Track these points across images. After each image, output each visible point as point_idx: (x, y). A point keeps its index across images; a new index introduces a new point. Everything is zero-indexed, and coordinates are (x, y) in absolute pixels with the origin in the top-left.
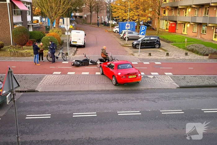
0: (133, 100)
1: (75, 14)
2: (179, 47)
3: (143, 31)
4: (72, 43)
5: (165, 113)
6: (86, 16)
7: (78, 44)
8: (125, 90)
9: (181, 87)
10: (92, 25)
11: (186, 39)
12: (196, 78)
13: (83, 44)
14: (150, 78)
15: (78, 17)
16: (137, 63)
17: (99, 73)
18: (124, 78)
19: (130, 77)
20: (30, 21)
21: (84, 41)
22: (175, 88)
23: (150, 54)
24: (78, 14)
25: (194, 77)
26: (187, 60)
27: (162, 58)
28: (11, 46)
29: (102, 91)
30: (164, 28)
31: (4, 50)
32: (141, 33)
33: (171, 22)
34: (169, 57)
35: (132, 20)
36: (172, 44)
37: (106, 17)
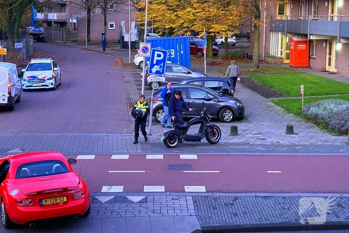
1: (46, 16)
2: (288, 110)
3: (157, 64)
6: (75, 21)
9: (207, 231)
10: (90, 47)
11: (302, 86)
12: (270, 202)
13: (6, 102)
14: (131, 202)
15: (53, 25)
16: (127, 157)
18: (27, 206)
19: (49, 202)
21: (10, 93)
24: (53, 16)
25: (265, 197)
26: (284, 146)
30: (279, 55)
32: (154, 70)
33: (295, 39)
34: (235, 139)
35: (192, 31)
37: (133, 24)
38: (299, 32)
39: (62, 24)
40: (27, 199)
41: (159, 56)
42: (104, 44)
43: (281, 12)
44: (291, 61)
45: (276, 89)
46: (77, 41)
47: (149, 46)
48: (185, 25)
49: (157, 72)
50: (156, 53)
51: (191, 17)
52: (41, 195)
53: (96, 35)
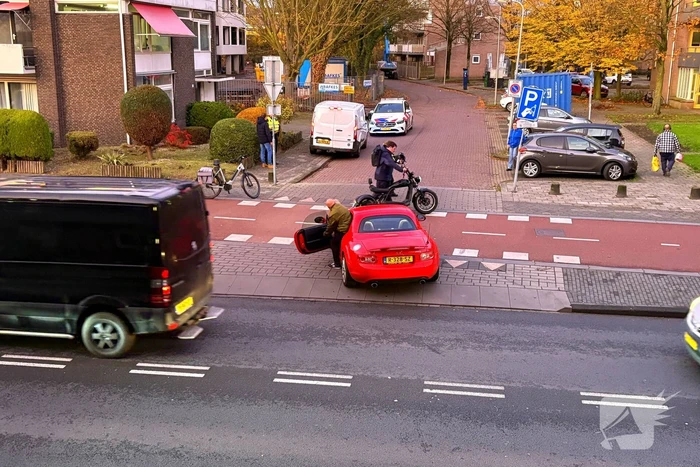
0: (366, 339)
1: (400, 48)
2: (695, 169)
3: (529, 106)
4: (315, 143)
5: (434, 391)
6: (433, 54)
7: (333, 145)
8: (373, 304)
9: (575, 310)
10: (449, 85)
12: (662, 282)
13: (351, 147)
14: (487, 269)
15: (408, 59)
16: (484, 217)
18: (369, 263)
19: (392, 261)
20: (208, 72)
21: (355, 138)
22: (555, 307)
23: (556, 190)
24: (408, 48)
25: (655, 275)
26: (686, 214)
27: (592, 204)
28: (125, 147)
29: (295, 300)
30: (689, 98)
31: (94, 158)
32: (524, 114)
34: (623, 202)
35: (576, 66)
37: (502, 58)
39: (418, 57)
40: (370, 256)
41: (532, 96)
42: (466, 81)
43: (696, 42)
46: (433, 78)
47: (520, 83)
48: (567, 59)
49: (528, 116)
50: (529, 92)
51: (576, 49)
52: (386, 252)
53: (457, 71)
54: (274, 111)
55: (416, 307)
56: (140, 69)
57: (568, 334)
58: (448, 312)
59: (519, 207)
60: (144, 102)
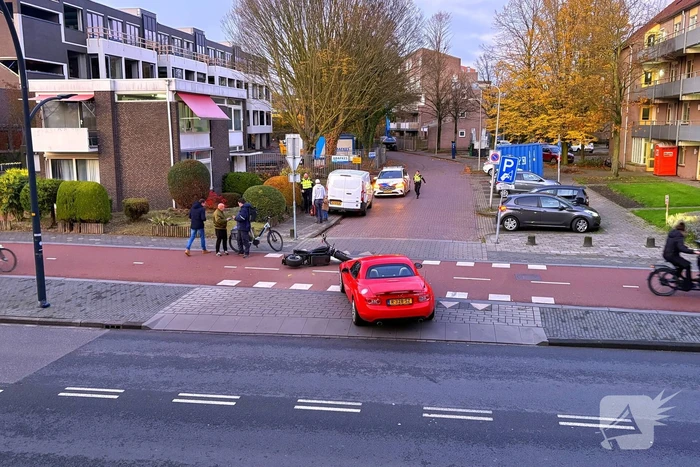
0: (373, 370)
1: (399, 125)
2: (649, 222)
3: (506, 172)
5: (432, 416)
6: (426, 130)
7: (343, 206)
8: (378, 340)
9: (551, 344)
10: (439, 155)
11: (667, 196)
12: (625, 318)
13: (359, 207)
14: (476, 309)
15: (405, 134)
16: (472, 264)
17: (336, 288)
18: (375, 304)
19: (394, 302)
20: (240, 148)
21: (362, 200)
22: (534, 342)
23: (532, 241)
24: (405, 126)
25: (619, 313)
26: (643, 260)
27: (563, 252)
28: (171, 210)
29: (313, 337)
30: (642, 163)
31: (145, 220)
32: (503, 178)
33: (661, 145)
34: (589, 251)
36: (632, 212)
37: (484, 132)
38: (665, 138)
39: (414, 133)
40: (375, 298)
41: (509, 163)
42: (454, 152)
43: (646, 116)
44: (656, 170)
45: (637, 199)
46: (427, 149)
47: (499, 153)
48: (538, 132)
49: (506, 180)
50: (506, 160)
51: (545, 123)
52: (389, 295)
53: (446, 143)
54: (295, 179)
55: (415, 343)
56: (184, 147)
57: (547, 364)
58: (444, 347)
59: (502, 256)
60: (187, 173)
